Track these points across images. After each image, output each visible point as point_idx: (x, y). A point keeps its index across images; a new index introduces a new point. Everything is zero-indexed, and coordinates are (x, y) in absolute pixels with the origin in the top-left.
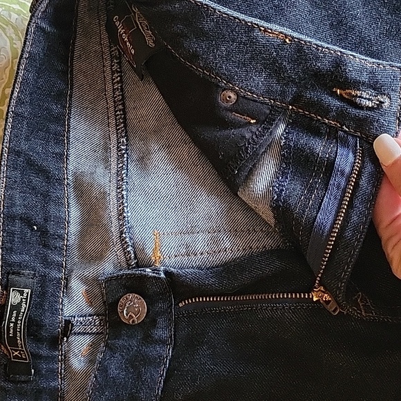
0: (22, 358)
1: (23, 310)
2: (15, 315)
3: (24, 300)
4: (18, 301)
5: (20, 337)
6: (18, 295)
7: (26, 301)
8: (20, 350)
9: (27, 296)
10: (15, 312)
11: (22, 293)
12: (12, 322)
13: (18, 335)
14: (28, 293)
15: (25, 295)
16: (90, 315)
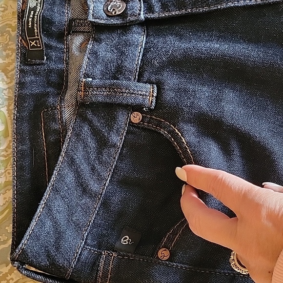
0: (37, 47)
1: (38, 10)
2: (32, 13)
3: (38, 4)
4: (34, 5)
5: (37, 27)
7: (41, 5)
8: (36, 39)
9: (41, 2)
12: (31, 18)
13: (35, 25)
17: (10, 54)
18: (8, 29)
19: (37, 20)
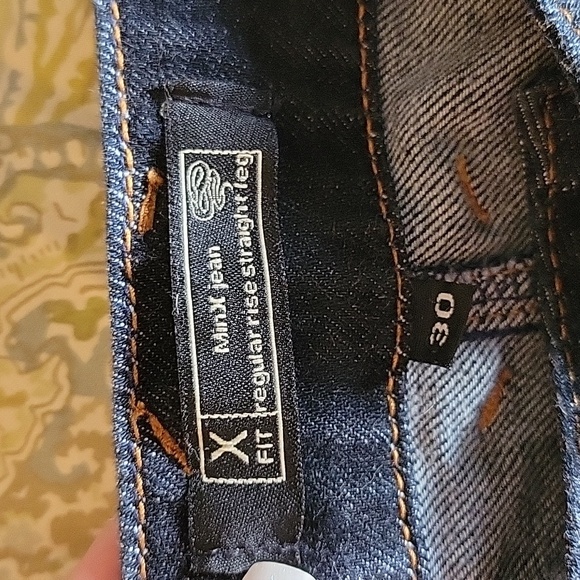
0: (254, 469)
1: (246, 241)
2: (217, 263)
3: (238, 198)
4: (217, 203)
5: (266, 353)
6: (213, 179)
7: (251, 203)
8: (251, 425)
9: (251, 182)
10: (214, 251)
11: (227, 168)
12: (217, 294)
13: (256, 343)
14: (252, 168)
15: (242, 176)
16: (495, 261)
17: (93, 467)
18: (55, 330)
19: (262, 306)
